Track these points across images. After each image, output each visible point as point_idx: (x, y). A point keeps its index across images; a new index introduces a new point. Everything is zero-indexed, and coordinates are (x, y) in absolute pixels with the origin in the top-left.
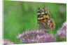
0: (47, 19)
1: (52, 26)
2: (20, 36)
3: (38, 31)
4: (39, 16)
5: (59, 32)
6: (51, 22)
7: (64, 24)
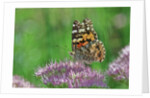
0: (89, 40)
1: (99, 55)
2: (41, 71)
3: (71, 64)
4: (74, 36)
5: (113, 67)
6: (98, 47)
7: (125, 51)
